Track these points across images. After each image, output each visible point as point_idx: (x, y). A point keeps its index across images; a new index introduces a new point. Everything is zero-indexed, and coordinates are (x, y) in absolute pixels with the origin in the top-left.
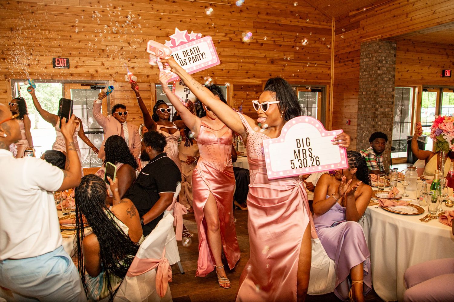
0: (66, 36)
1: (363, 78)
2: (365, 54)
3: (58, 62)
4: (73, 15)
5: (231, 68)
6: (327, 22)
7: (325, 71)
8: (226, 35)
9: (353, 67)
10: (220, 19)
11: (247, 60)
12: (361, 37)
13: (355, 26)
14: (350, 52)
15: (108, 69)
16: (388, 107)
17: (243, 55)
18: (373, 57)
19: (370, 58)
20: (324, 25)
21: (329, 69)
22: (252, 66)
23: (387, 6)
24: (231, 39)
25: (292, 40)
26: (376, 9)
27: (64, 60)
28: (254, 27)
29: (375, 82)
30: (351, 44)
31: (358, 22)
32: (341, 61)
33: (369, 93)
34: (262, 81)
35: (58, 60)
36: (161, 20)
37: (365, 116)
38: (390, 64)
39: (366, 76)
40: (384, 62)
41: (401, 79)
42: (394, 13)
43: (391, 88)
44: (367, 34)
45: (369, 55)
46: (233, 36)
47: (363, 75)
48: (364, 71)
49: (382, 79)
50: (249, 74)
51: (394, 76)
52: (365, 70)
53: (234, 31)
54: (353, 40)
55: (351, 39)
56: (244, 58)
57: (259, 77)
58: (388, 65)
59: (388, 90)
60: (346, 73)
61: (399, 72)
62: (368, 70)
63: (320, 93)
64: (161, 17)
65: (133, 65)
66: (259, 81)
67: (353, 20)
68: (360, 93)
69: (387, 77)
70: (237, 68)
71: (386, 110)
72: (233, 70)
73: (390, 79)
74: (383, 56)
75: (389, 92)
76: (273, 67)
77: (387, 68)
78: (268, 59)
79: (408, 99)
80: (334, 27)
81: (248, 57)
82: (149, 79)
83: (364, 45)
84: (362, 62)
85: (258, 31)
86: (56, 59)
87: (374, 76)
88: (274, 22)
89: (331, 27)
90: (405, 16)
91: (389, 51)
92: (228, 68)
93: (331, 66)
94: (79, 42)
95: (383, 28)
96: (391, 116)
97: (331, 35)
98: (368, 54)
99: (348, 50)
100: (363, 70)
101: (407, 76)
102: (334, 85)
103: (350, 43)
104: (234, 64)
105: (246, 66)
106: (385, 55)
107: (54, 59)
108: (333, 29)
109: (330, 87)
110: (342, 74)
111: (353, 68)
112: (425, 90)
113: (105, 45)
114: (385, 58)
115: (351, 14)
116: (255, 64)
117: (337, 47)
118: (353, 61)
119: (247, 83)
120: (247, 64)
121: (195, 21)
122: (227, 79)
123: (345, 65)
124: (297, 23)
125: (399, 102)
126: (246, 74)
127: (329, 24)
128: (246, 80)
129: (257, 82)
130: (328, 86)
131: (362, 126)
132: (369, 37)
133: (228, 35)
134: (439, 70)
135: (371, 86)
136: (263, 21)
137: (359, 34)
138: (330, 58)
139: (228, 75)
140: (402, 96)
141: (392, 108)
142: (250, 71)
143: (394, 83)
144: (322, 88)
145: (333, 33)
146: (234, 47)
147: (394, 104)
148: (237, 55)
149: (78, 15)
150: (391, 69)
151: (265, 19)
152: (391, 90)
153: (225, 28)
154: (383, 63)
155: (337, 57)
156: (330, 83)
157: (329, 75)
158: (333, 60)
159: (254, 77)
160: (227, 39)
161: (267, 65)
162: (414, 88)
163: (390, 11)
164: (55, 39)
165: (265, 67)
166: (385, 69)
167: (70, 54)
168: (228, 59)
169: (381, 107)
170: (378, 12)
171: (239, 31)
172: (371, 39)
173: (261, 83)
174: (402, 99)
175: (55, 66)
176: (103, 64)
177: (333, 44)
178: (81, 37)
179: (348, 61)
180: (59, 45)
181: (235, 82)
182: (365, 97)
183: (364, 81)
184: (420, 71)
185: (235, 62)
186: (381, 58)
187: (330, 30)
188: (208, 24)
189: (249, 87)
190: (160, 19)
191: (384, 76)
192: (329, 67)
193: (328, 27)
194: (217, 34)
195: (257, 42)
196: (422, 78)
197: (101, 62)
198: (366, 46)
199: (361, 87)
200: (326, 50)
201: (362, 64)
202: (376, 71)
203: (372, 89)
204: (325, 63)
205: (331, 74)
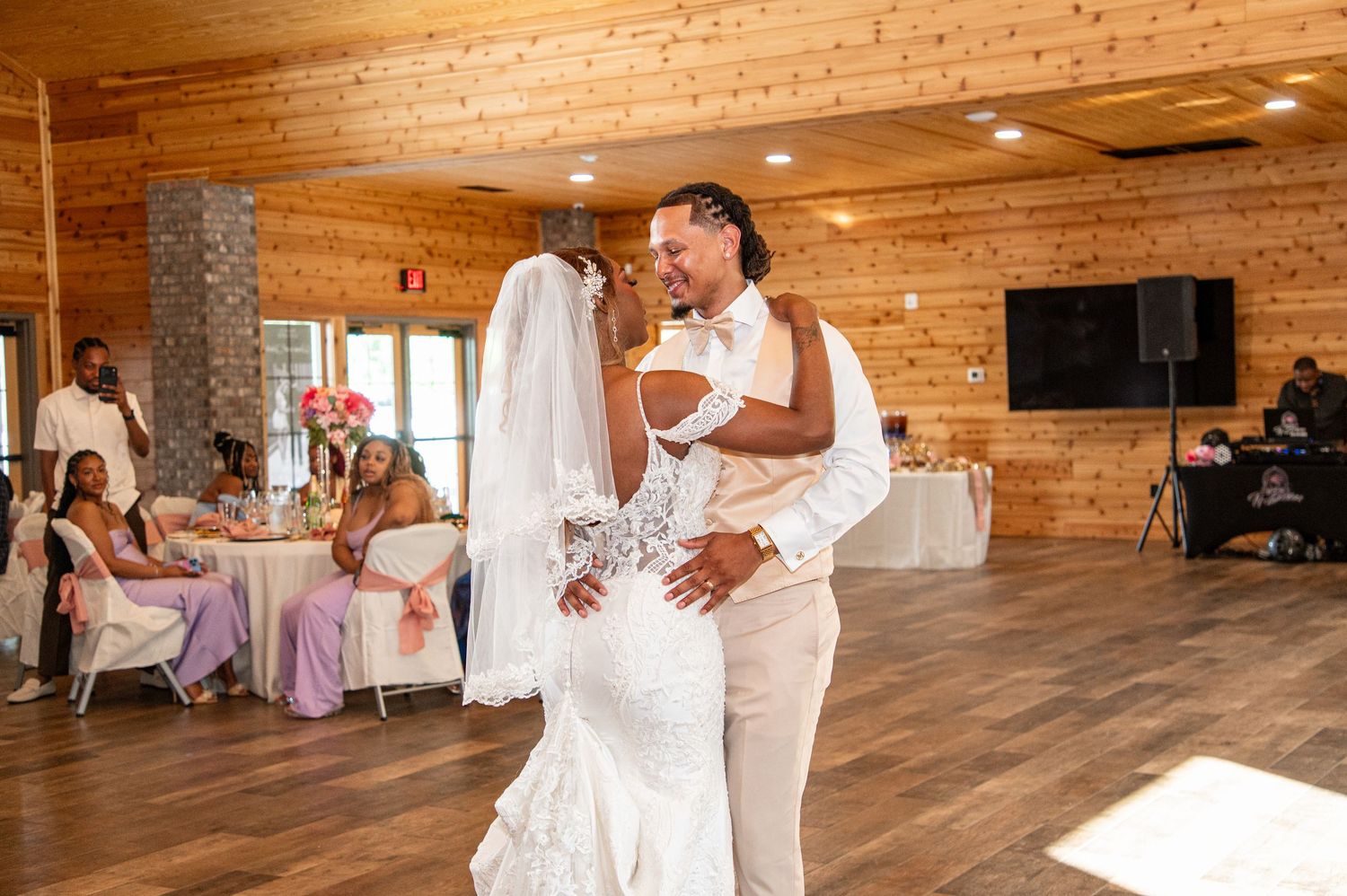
1: (162, 295)
2: (161, 219)
6: (19, 97)
7: (26, 263)
9: (124, 258)
12: (144, 165)
13: (122, 124)
14: (110, 208)
16: (247, 384)
18: (186, 231)
19: (179, 234)
20: (8, 107)
21: (41, 256)
23: (216, 85)
26: (185, 88)
29: (200, 310)
30: (113, 180)
31: (132, 113)
32: (81, 232)
33: (185, 340)
37: (179, 414)
38: (240, 255)
39: (172, 290)
40: (223, 249)
41: (280, 298)
42: (238, 109)
43: (249, 325)
44: (164, 158)
45: (176, 225)
47: (161, 285)
48: (165, 274)
49: (222, 299)
51: (255, 291)
52: (168, 270)
54: (117, 170)
55: (113, 166)
58: (233, 259)
59: (240, 331)
60: (103, 274)
61: (271, 276)
62: (176, 269)
63: (13, 340)
67: (113, 103)
69: (234, 295)
71: (241, 392)
73: (243, 300)
74: (216, 232)
75: (244, 338)
77: (233, 266)
79: (306, 359)
80: (45, 113)
83: (156, 192)
84: (154, 244)
87: (197, 290)
89: (35, 115)
90: (267, 125)
91: (233, 218)
93: (44, 245)
95: (211, 148)
96: (258, 412)
97: (39, 142)
98: (172, 220)
99: (102, 199)
100: (158, 270)
101: (294, 288)
102: (63, 312)
103: (108, 176)
106: (222, 227)
108: (44, 122)
109: (47, 318)
110: (87, 276)
111: (125, 261)
112: (355, 329)
114: (224, 236)
115: (104, 83)
117: (61, 182)
118: (122, 237)
123: (97, 246)
125: (280, 367)
127: (27, 103)
130: (39, 318)
131: (172, 444)
132: (170, 168)
134: (392, 271)
135: (188, 320)
137: (137, 152)
138: (41, 220)
140: (286, 349)
141: (258, 387)
143: (256, 312)
144: (19, 323)
145: (45, 136)
147: (264, 374)
150: (244, 270)
152: (250, 331)
154: (220, 254)
155: (66, 217)
156: (47, 305)
157: (40, 277)
158: (50, 227)
162: (323, 323)
163: (228, 101)
166: (226, 268)
169: (225, 384)
170: (192, 98)
172: (177, 177)
174: (290, 359)
177: (47, 174)
179: (106, 236)
182: (172, 356)
183: (168, 305)
184: (334, 273)
186: (213, 237)
187: (35, 123)
191: (225, 290)
192: (41, 249)
193: (24, 114)
196: (343, 294)
198: (164, 194)
199: (158, 323)
200: (23, 191)
201: (155, 250)
202: (201, 277)
203: (193, 330)
204: (25, 238)
205: (46, 275)
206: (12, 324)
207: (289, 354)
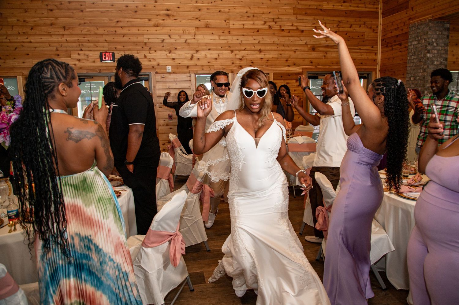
0: (112, 32)
1: (411, 62)
2: (413, 36)
3: (105, 56)
4: (117, 11)
5: (271, 56)
6: (373, 5)
7: (371, 56)
8: (265, 23)
9: (400, 52)
10: (258, 7)
11: (287, 48)
12: (410, 19)
13: (404, 7)
14: (397, 36)
15: (150, 61)
17: (283, 43)
18: (422, 39)
19: (419, 40)
20: (370, 8)
21: (376, 54)
22: (292, 53)
24: (270, 27)
25: (335, 26)
27: (110, 54)
28: (294, 14)
29: (424, 67)
30: (399, 26)
31: (407, 2)
32: (388, 45)
33: (417, 78)
34: (303, 69)
35: (105, 55)
36: (201, 11)
39: (415, 61)
40: (435, 44)
41: (456, 63)
44: (416, 15)
45: (418, 38)
46: (272, 24)
47: (411, 59)
48: (413, 55)
49: (432, 63)
50: (290, 62)
51: (446, 60)
52: (414, 54)
53: (273, 19)
54: (401, 23)
55: (400, 21)
56: (284, 46)
57: (299, 65)
58: (439, 48)
60: (394, 58)
61: (453, 55)
62: (416, 53)
63: (366, 80)
64: (199, 8)
65: (173, 56)
66: (300, 69)
68: (407, 79)
69: (438, 61)
70: (276, 56)
72: (273, 58)
73: (441, 63)
74: (433, 38)
76: (314, 54)
77: (438, 51)
78: (309, 46)
80: (381, 9)
81: (288, 45)
82: (189, 69)
83: (412, 27)
84: (410, 45)
85: (299, 17)
86: (103, 53)
87: (423, 60)
88: (315, 7)
89: (378, 10)
91: (440, 33)
92: (267, 56)
93: (377, 51)
94: (124, 36)
95: (434, 7)
97: (378, 19)
98: (417, 36)
99: (395, 33)
100: (411, 54)
102: (381, 71)
104: (274, 52)
105: (286, 54)
106: (435, 36)
107: (101, 54)
108: (380, 12)
109: (376, 73)
110: (389, 59)
111: (401, 53)
113: (147, 38)
114: (436, 40)
116: (295, 52)
117: (384, 30)
118: (400, 45)
119: (286, 71)
120: (287, 52)
121: (234, 10)
122: (267, 68)
123: (392, 49)
124: (340, 7)
125: (454, 88)
126: (286, 62)
127: (375, 6)
128: (286, 68)
129: (298, 70)
130: (374, 73)
132: (419, 18)
133: (267, 23)
135: (419, 71)
136: (304, 7)
137: (407, 15)
138: (377, 43)
139: (267, 64)
142: (290, 59)
144: (368, 75)
145: (380, 16)
146: (273, 35)
148: (277, 43)
149: (122, 11)
150: (443, 52)
151: (306, 5)
153: (264, 16)
154: (434, 46)
155: (384, 41)
156: (377, 69)
157: (375, 60)
158: (379, 44)
159: (295, 65)
160: (266, 27)
161: (308, 52)
164: (102, 35)
165: (305, 55)
166: (436, 52)
167: (116, 48)
168: (267, 48)
171: (278, 18)
172: (420, 20)
173: (301, 70)
174: (457, 84)
175: (102, 60)
176: (145, 57)
177: (380, 28)
178: (125, 31)
179: (396, 45)
180: (106, 40)
181: (274, 70)
182: (413, 83)
183: (413, 66)
185: (275, 51)
186: (432, 40)
187: (377, 12)
188: (246, 12)
189: (289, 75)
190: (199, 10)
191: (434, 59)
192: (376, 52)
193: (374, 10)
194: (256, 23)
195: (297, 29)
197: (144, 55)
198: (415, 28)
199: (409, 72)
200: (372, 34)
201: (410, 47)
202: (425, 55)
203: (420, 74)
204: (372, 49)
205: (377, 60)
206: (366, 75)
207: (458, 82)
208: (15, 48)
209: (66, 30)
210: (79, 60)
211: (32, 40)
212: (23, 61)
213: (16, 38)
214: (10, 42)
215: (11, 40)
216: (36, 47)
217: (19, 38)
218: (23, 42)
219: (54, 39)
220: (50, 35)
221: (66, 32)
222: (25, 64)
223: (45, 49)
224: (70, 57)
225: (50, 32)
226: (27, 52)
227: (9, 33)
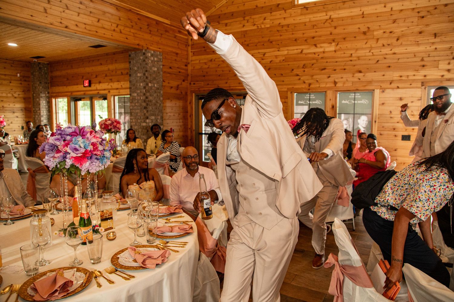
208: (376, 61)
209: (437, 38)
210: (449, 71)
211: (396, 52)
212: (383, 73)
213: (379, 50)
214: (373, 55)
215: (374, 54)
216: (399, 59)
217: (382, 50)
218: (386, 54)
219: (422, 48)
220: (418, 44)
221: (437, 40)
222: (385, 77)
223: (409, 60)
224: (438, 67)
225: (418, 41)
226: (388, 65)
227: (373, 46)
